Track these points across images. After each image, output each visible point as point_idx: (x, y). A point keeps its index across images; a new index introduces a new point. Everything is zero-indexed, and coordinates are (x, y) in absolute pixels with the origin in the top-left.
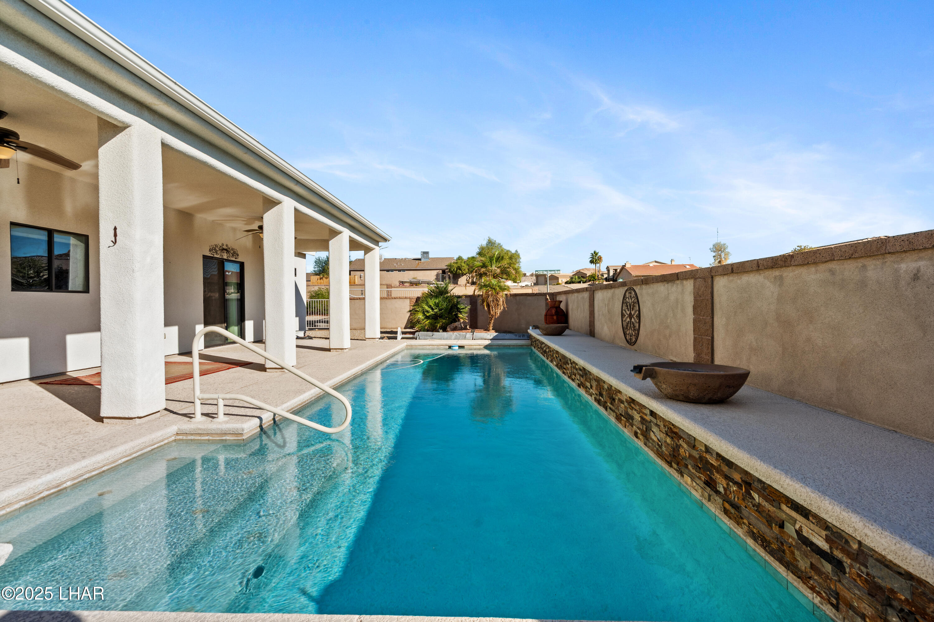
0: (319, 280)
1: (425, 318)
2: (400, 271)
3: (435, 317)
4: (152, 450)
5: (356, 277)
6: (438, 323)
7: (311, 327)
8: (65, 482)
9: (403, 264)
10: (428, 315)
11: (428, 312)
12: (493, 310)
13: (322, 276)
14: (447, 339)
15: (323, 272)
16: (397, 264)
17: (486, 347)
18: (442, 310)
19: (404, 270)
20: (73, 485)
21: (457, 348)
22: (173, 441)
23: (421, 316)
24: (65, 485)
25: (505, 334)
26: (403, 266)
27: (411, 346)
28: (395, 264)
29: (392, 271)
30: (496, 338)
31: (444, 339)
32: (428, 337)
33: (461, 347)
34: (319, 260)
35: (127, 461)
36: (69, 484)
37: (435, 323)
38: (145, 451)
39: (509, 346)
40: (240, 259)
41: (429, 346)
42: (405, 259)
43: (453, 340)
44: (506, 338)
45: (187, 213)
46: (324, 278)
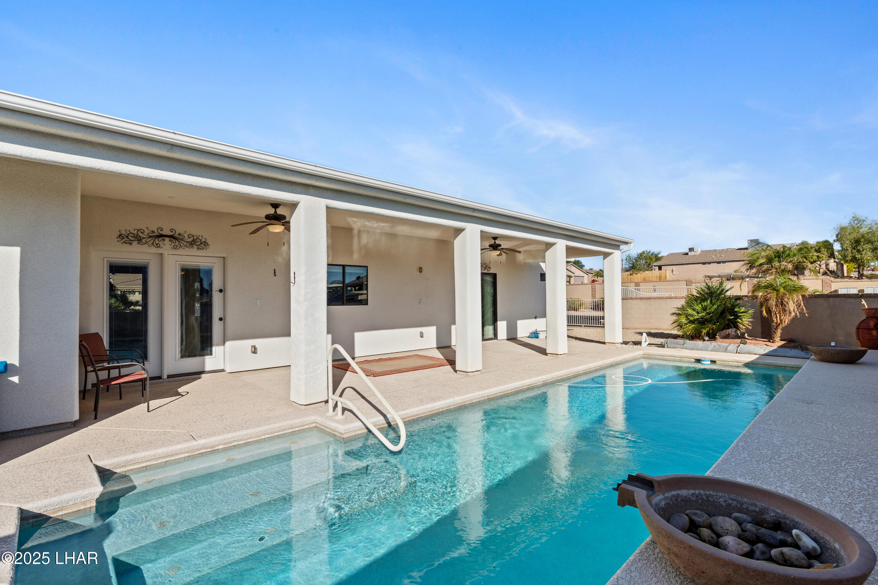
0: (629, 276)
1: (689, 322)
2: (719, 263)
3: (702, 322)
4: (293, 432)
5: (667, 272)
6: (705, 329)
7: (586, 325)
8: (218, 445)
9: (723, 256)
10: (692, 319)
11: (692, 315)
12: (777, 317)
13: (632, 272)
14: (701, 350)
15: (633, 269)
16: (716, 256)
17: (747, 365)
18: (710, 314)
19: (724, 262)
20: (224, 448)
21: (709, 362)
22: (314, 427)
23: (683, 320)
24: (217, 448)
25: (788, 350)
26: (723, 258)
27: (649, 355)
28: (713, 256)
29: (709, 263)
30: (772, 354)
31: (698, 350)
32: (678, 346)
33: (713, 362)
34: (630, 257)
35: (270, 437)
36: (221, 447)
37: (702, 328)
38: (287, 432)
39: (785, 367)
40: (492, 271)
41: (670, 356)
42: (727, 249)
43: (709, 352)
44: (788, 355)
45: (443, 240)
46: (634, 274)
